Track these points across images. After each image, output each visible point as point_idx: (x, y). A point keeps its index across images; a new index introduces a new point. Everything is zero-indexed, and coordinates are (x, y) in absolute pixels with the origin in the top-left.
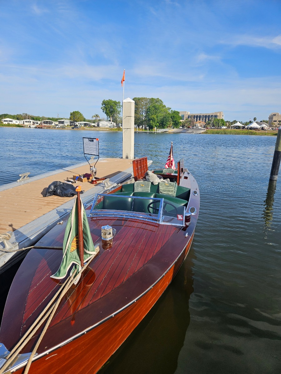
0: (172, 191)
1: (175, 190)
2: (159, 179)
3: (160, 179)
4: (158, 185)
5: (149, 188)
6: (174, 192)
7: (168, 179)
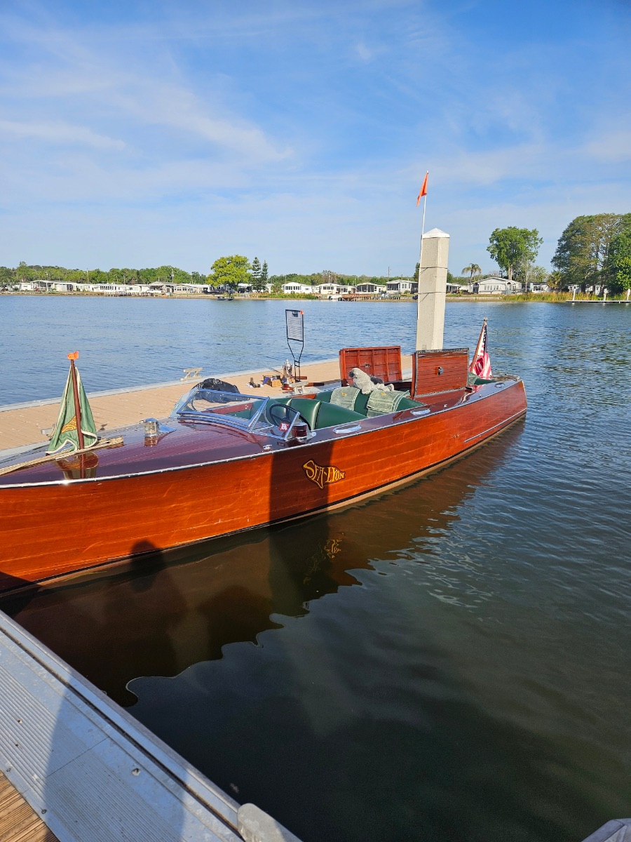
0: (389, 407)
1: (394, 405)
2: (373, 383)
3: (375, 383)
4: (368, 396)
5: (352, 398)
6: (393, 408)
7: (392, 385)
